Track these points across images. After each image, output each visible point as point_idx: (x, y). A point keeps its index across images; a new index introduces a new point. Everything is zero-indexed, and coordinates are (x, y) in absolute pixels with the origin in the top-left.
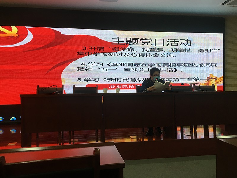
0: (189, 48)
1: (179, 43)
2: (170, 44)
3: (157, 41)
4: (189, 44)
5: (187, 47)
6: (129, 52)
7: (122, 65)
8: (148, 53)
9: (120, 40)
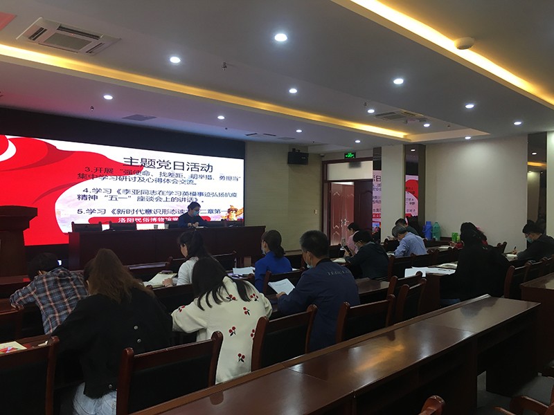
0: (210, 174)
1: (200, 168)
2: (190, 169)
3: (176, 164)
4: (210, 170)
5: (208, 173)
6: (144, 176)
7: (136, 192)
8: (167, 178)
9: (133, 161)
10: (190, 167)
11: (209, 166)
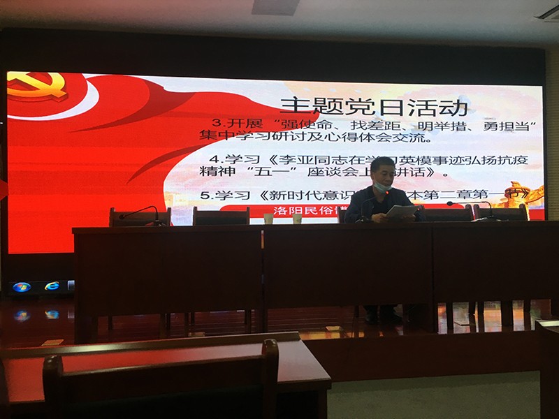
1: (439, 110)
2: (416, 112)
3: (385, 104)
4: (462, 111)
5: (457, 119)
7: (304, 160)
8: (366, 132)
9: (299, 103)
10: (416, 109)
11: (458, 104)
